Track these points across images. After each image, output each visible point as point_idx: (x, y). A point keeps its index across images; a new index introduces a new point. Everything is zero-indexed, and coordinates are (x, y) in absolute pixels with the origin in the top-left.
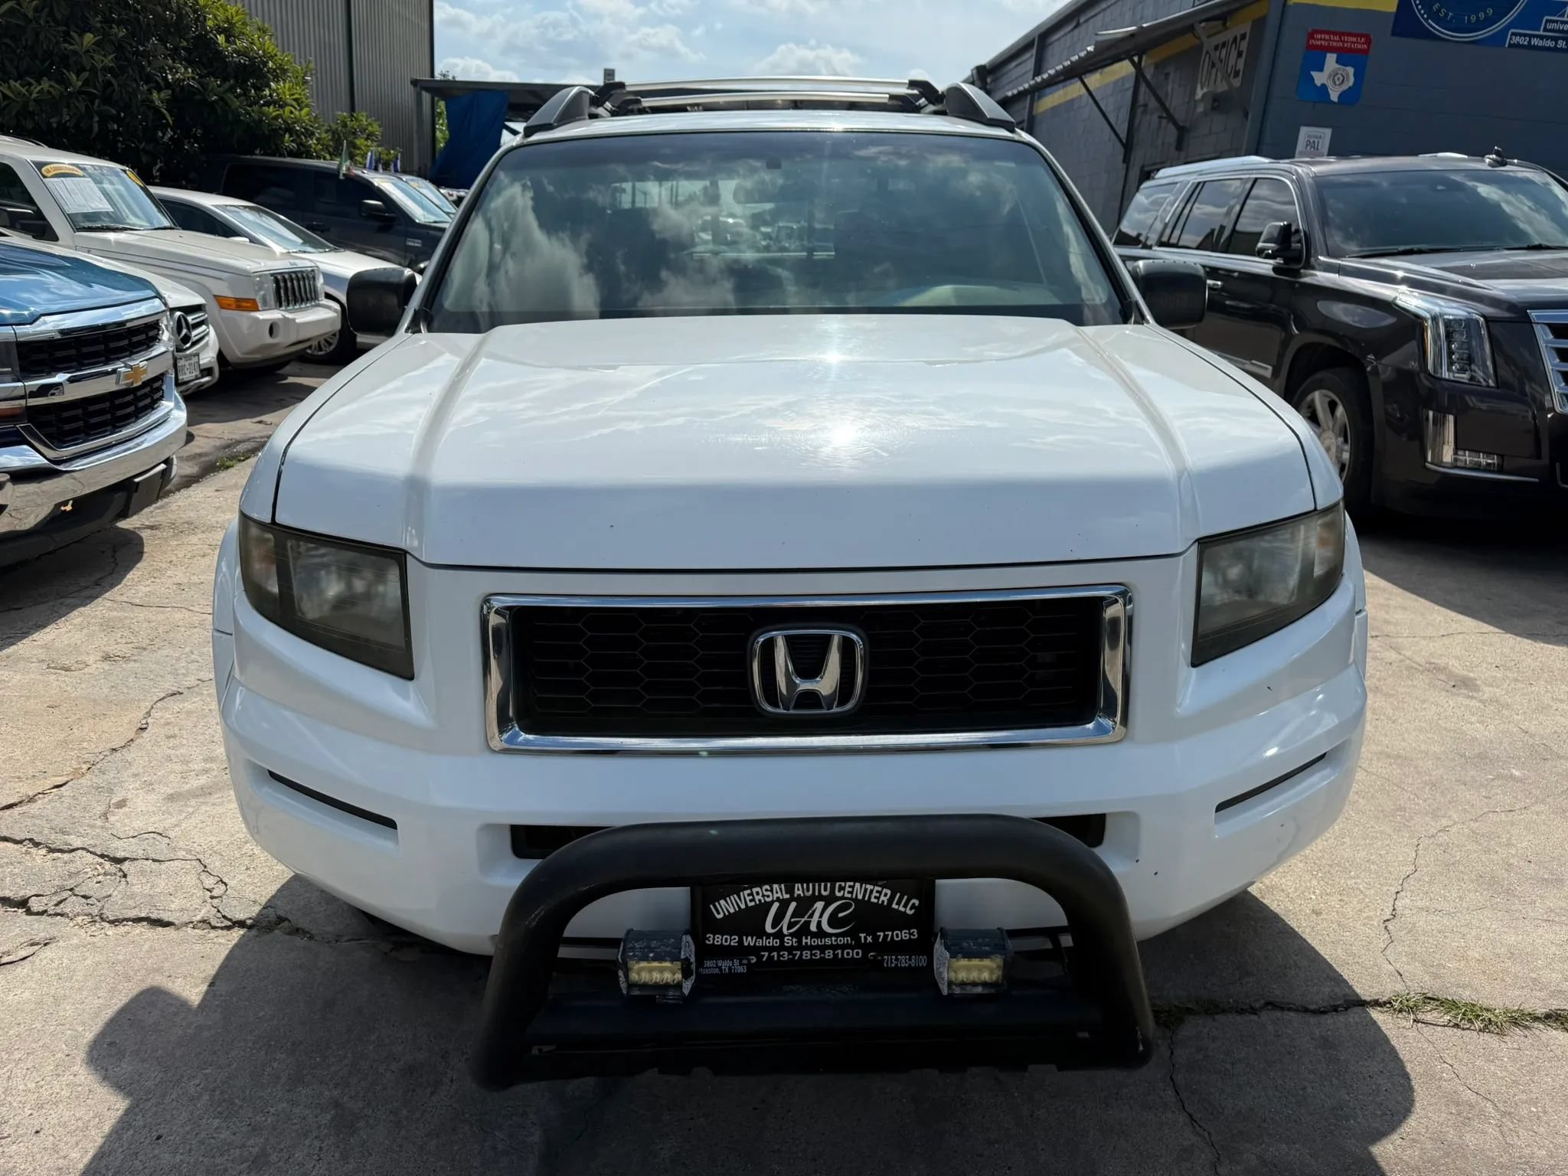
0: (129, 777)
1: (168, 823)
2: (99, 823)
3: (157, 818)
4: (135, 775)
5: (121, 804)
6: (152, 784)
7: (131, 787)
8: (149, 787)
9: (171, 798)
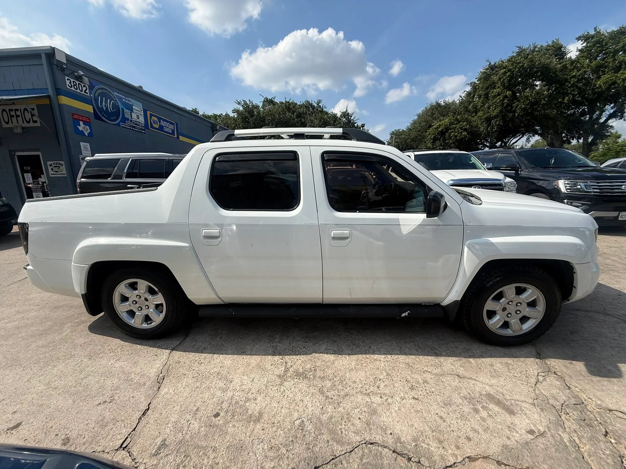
0: (512, 441)
1: (527, 405)
2: (549, 435)
3: (528, 412)
4: (508, 438)
5: (531, 432)
6: (509, 427)
7: (517, 435)
8: (511, 428)
9: (511, 412)
